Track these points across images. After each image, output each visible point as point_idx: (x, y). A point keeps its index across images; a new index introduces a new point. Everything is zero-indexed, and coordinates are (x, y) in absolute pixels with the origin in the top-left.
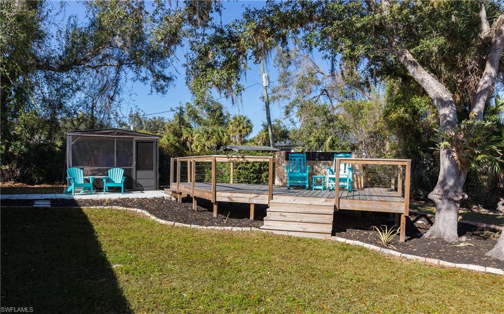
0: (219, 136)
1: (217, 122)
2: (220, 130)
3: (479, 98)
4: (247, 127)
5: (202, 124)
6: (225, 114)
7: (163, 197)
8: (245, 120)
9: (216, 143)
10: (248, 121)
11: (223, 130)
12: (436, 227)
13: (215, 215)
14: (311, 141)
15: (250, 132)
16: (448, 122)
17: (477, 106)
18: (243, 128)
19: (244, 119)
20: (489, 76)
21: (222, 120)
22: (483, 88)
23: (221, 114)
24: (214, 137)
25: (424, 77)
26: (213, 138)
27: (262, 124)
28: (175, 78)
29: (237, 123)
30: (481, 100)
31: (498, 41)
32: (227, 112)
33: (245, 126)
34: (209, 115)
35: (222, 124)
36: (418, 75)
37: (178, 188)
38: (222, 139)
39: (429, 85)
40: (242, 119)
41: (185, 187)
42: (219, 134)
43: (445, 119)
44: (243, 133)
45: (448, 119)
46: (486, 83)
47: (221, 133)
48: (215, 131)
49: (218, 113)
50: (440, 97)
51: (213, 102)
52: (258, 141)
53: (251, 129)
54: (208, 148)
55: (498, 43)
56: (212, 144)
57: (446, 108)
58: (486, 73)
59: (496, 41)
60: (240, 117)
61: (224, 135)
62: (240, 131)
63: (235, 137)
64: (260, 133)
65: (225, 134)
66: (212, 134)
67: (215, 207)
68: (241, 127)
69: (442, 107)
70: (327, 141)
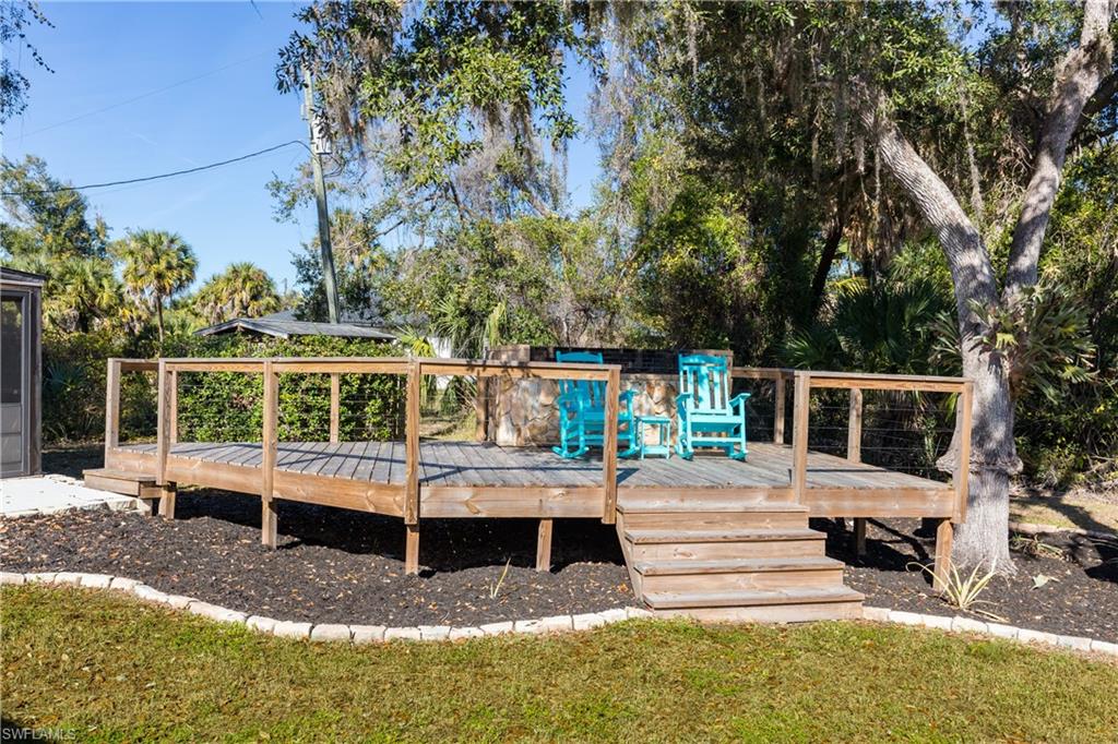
0: (86, 288)
1: (68, 244)
2: (88, 270)
3: (1033, 233)
4: (182, 267)
5: (15, 248)
6: (92, 225)
7: (105, 506)
8: (176, 246)
9: (78, 308)
10: (184, 250)
11: (97, 268)
12: (963, 540)
13: (412, 565)
14: (445, 315)
15: (188, 279)
16: (982, 285)
17: (1026, 252)
18: (170, 267)
19: (172, 241)
20: (1050, 186)
21: (84, 240)
22: (1038, 212)
23: (82, 224)
24: (69, 288)
25: (919, 171)
26: (64, 291)
27: (294, 259)
28: (22, 85)
29: (150, 253)
30: (1035, 239)
31: (1070, 107)
32: (98, 220)
33: (174, 262)
34: (41, 222)
35: (83, 251)
36: (904, 163)
37: (164, 469)
38: (95, 296)
39: (933, 192)
40: (165, 243)
41: (205, 465)
42: (85, 283)
43: (975, 277)
44: (171, 280)
45: (980, 278)
46: (1044, 200)
47: (91, 279)
48: (72, 273)
49: (70, 220)
50: (959, 224)
51: (54, 188)
52: (204, 306)
53: (192, 271)
54: (53, 321)
55: (1068, 113)
56: (66, 311)
57: (973, 253)
58: (1043, 179)
59: (1062, 107)
60: (159, 237)
61: (101, 286)
62: (159, 276)
63: (142, 291)
64: (207, 283)
65: (105, 282)
66: (61, 279)
67: (413, 539)
68: (163, 264)
69: (964, 248)
70: (491, 316)
